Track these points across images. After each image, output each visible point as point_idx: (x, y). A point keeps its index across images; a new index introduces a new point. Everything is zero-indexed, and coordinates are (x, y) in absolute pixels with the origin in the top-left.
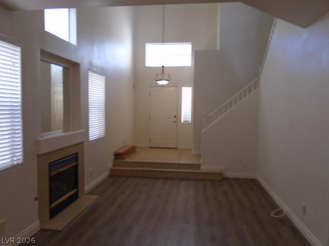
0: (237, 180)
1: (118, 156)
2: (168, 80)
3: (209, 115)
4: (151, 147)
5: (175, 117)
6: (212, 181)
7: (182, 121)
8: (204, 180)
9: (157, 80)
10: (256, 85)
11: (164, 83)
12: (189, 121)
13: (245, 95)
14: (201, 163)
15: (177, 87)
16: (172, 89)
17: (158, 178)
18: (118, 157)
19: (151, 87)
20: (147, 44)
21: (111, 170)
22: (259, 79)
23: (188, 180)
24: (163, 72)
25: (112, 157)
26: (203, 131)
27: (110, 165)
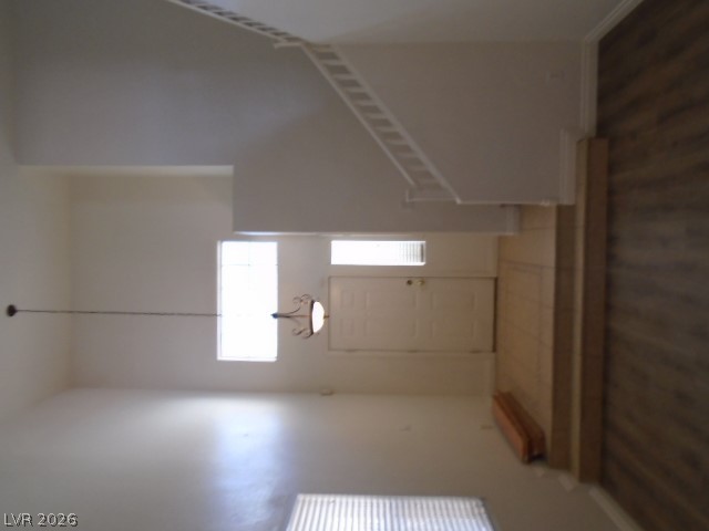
0: (603, 96)
1: (534, 452)
2: (312, 303)
3: (411, 182)
4: (495, 349)
5: (409, 283)
6: (611, 168)
7: (423, 264)
8: (611, 192)
9: (312, 333)
10: (326, 53)
11: (318, 312)
12: (422, 246)
13: (354, 83)
14: (554, 204)
15: (330, 278)
16: (335, 292)
17: (608, 333)
18: (536, 453)
19: (330, 349)
20: (219, 358)
21: (584, 477)
22: (308, 45)
23: (611, 240)
24: (290, 317)
25: (539, 471)
26: (459, 201)
27: (567, 481)
